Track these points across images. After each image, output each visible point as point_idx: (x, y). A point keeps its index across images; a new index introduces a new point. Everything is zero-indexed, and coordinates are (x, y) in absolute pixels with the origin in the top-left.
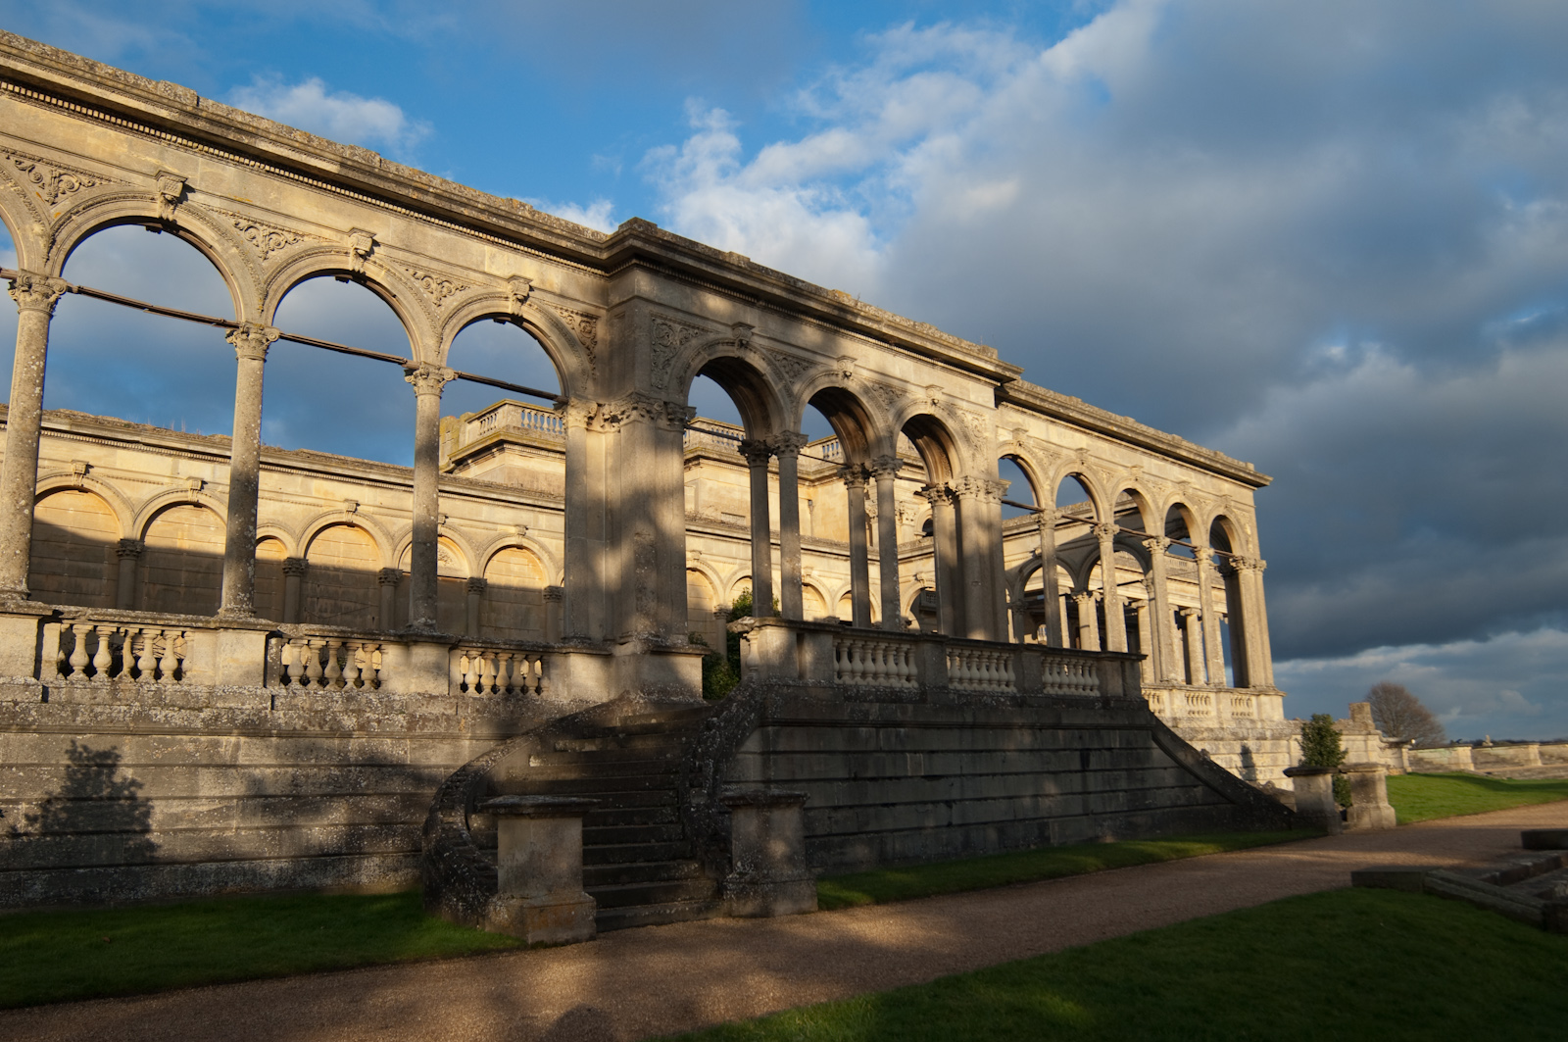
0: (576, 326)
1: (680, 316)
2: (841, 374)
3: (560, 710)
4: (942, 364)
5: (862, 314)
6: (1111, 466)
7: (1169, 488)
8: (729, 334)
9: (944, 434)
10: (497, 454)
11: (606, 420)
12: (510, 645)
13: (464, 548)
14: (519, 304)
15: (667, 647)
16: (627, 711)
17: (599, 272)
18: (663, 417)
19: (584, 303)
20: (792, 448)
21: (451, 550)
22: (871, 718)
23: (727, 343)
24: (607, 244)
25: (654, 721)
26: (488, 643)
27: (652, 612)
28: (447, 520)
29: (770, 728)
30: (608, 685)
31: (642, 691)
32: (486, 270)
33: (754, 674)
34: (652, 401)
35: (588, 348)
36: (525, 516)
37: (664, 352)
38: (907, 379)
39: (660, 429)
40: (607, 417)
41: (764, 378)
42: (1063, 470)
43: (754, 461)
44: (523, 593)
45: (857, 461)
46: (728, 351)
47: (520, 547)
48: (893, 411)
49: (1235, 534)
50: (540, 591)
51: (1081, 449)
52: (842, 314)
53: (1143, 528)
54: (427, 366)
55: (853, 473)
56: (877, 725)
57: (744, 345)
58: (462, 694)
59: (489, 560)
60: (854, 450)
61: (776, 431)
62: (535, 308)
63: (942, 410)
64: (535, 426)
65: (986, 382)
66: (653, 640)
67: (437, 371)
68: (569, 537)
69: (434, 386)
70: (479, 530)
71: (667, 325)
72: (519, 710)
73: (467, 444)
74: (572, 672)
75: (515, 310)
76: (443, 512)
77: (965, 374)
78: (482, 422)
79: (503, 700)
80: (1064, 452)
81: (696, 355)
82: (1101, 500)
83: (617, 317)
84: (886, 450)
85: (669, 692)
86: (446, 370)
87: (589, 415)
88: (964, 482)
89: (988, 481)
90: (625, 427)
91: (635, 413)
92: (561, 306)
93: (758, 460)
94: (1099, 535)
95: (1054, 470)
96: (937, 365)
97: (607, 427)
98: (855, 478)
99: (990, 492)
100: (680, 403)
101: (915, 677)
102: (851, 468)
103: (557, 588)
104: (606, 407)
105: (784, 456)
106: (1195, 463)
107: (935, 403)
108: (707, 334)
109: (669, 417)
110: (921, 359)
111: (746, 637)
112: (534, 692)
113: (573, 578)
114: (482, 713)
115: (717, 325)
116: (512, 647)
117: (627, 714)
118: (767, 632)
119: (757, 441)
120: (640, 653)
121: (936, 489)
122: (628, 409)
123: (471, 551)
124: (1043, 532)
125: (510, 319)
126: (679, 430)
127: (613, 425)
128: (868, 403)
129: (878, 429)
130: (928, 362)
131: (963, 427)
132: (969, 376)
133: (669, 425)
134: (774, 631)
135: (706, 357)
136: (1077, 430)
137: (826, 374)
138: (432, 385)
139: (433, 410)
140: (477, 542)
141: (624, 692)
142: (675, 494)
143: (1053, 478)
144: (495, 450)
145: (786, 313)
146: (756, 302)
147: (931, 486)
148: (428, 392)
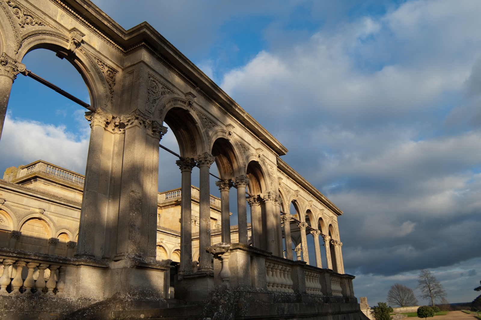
0: (105, 71)
1: (162, 80)
2: (227, 133)
4: (261, 141)
5: (239, 107)
6: (304, 199)
7: (319, 212)
8: (183, 97)
9: (260, 172)
10: (33, 182)
11: (116, 126)
13: (12, 216)
14: (75, 46)
15: (145, 264)
16: (119, 308)
17: (121, 49)
18: (150, 129)
19: (110, 61)
20: (208, 162)
21: (5, 217)
23: (183, 101)
24: (129, 32)
25: (142, 316)
27: (137, 241)
28: (5, 202)
30: (104, 288)
31: (129, 293)
32: (57, 20)
33: (227, 284)
34: (146, 117)
35: (110, 85)
36: (44, 205)
37: (153, 95)
38: (250, 144)
39: (148, 134)
40: (117, 124)
41: (197, 125)
42: (291, 198)
43: (185, 168)
44: (38, 241)
45: (227, 178)
46: (183, 106)
47: (40, 219)
48: (245, 157)
49: (333, 232)
50: (47, 240)
51: (297, 190)
52: (231, 104)
53: (311, 226)
55: (225, 184)
56: (287, 318)
57: (190, 104)
59: (24, 223)
60: (225, 173)
61: (199, 152)
62: (83, 53)
63: (261, 161)
64: (52, 173)
65: (274, 153)
66: (137, 259)
67: (14, 63)
68: (87, 190)
69: (10, 72)
70: (21, 209)
71: (155, 82)
72: (39, 306)
73: (20, 177)
74: (81, 278)
75: (72, 49)
76: (4, 198)
77: (268, 148)
78: (28, 169)
79: (27, 298)
80: (292, 191)
81: (169, 102)
82: (301, 212)
83: (128, 73)
84: (243, 173)
85: (145, 294)
86: (20, 65)
87: (107, 121)
88: (268, 195)
89: (276, 196)
90: (129, 130)
91: (136, 122)
92: (98, 58)
93: (187, 168)
94: (300, 227)
95: (289, 198)
96: (260, 141)
97: (117, 130)
98: (225, 186)
99: (277, 201)
100: (160, 123)
101: (292, 287)
102: (224, 181)
103: (55, 239)
104: (118, 118)
105: (204, 166)
106: (325, 203)
107: (259, 157)
108: (174, 94)
109: (154, 129)
110: (254, 136)
111: (220, 256)
112: (52, 292)
113: (87, 216)
114: (9, 309)
115: (178, 91)
116: (40, 259)
117: (119, 309)
118: (236, 254)
119: (187, 158)
120: (129, 267)
121: (253, 198)
122: (132, 119)
123: (15, 218)
124: (285, 223)
125: (67, 54)
126: (158, 137)
127: (120, 129)
128: (237, 150)
129: (240, 163)
130: (257, 138)
131: (268, 170)
132: (269, 149)
133: (152, 134)
134: (240, 253)
135: (173, 105)
136: (295, 183)
137: (221, 131)
138: (8, 70)
139: (6, 87)
140: (19, 214)
141: (116, 294)
142: (153, 173)
143: (289, 201)
144: (33, 180)
145: (208, 97)
146: (196, 86)
147: (251, 196)
148: (4, 74)
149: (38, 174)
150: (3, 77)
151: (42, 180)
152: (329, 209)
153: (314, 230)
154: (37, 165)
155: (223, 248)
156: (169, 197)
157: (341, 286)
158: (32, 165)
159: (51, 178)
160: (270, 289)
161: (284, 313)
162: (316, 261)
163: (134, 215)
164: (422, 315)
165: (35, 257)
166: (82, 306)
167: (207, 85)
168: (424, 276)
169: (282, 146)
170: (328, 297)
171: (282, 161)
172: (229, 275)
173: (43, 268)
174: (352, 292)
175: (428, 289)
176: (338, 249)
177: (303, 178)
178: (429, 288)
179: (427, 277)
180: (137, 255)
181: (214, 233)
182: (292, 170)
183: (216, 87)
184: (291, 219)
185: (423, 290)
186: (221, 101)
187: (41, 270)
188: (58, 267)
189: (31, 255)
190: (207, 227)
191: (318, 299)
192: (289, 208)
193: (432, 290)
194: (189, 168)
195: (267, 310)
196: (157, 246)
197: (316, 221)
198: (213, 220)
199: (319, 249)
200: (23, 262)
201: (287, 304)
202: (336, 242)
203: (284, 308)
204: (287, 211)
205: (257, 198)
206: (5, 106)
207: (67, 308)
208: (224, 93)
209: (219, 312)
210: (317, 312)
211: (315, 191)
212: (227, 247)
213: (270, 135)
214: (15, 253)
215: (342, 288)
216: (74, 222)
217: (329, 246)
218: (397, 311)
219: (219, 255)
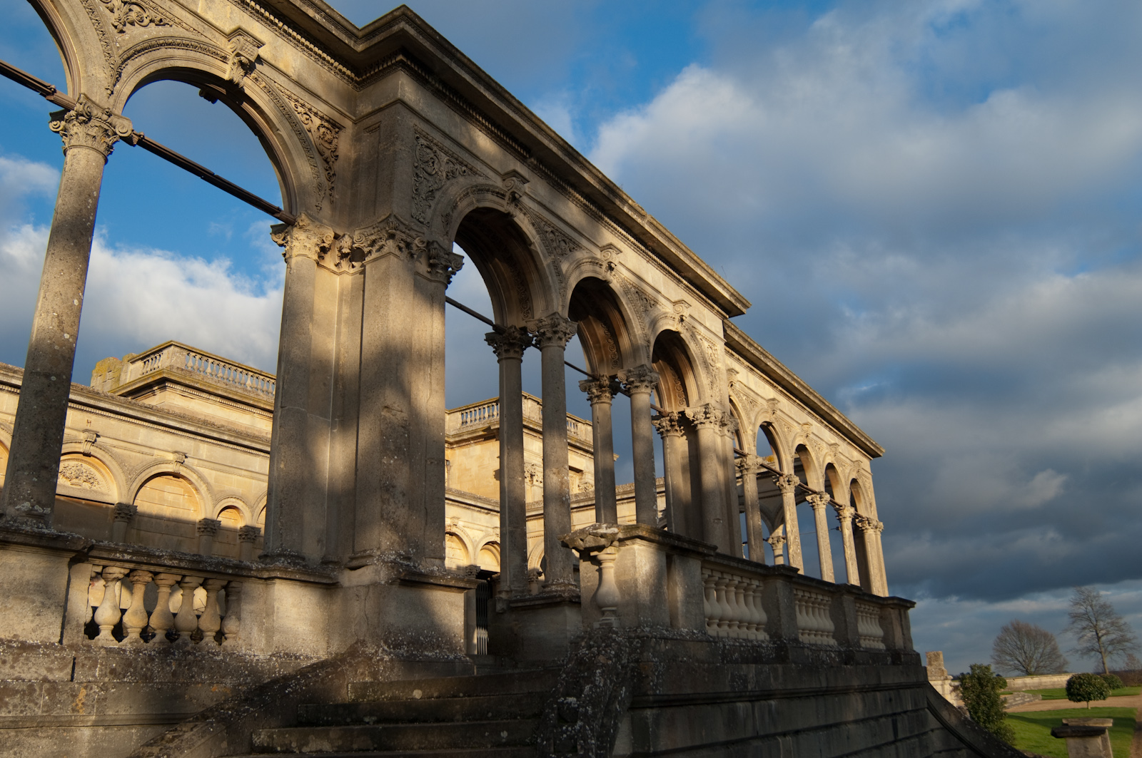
0: (314, 128)
1: (447, 143)
2: (605, 265)
3: (253, 670)
4: (686, 283)
5: (630, 202)
6: (790, 420)
7: (825, 449)
8: (498, 182)
9: (683, 357)
10: (158, 392)
11: (343, 256)
12: (181, 560)
13: (114, 470)
14: (241, 72)
15: (421, 574)
16: (362, 676)
17: (348, 72)
18: (423, 260)
19: (326, 102)
20: (560, 334)
21: (100, 472)
22: (750, 688)
23: (498, 193)
24: (367, 31)
25: (417, 694)
26: (143, 554)
27: (402, 522)
28: (98, 439)
29: (648, 713)
30: (328, 631)
31: (386, 642)
32: (199, 11)
33: (613, 619)
34: (413, 233)
35: (326, 161)
36: (185, 443)
37: (428, 181)
38: (660, 290)
39: (417, 273)
40: (346, 251)
41: (532, 247)
42: (760, 418)
43: (507, 351)
44: (175, 525)
45: (605, 372)
46: (497, 203)
47: (176, 475)
48: (647, 320)
49: (862, 497)
50: (194, 523)
51: (774, 399)
52: (611, 197)
53: (807, 484)
54: (89, 104)
55: (601, 386)
56: (754, 698)
57: (515, 200)
58: (88, 641)
59: (141, 486)
60: (601, 361)
61: (539, 312)
62: (261, 86)
63: (687, 329)
64: (198, 369)
65: (718, 311)
66: (402, 564)
67: (105, 117)
68: (282, 407)
69: (98, 138)
70: (134, 454)
71: (431, 149)
72: (186, 672)
73: (127, 381)
74: (275, 608)
75: (235, 79)
76: (94, 430)
77: (703, 299)
78: (145, 362)
79: (159, 653)
80: (760, 400)
81: (464, 196)
82: (784, 452)
83: (367, 130)
84: (643, 360)
85: (422, 643)
86: (120, 120)
87: (322, 245)
88: (704, 410)
89: (724, 413)
90: (373, 264)
91: (390, 245)
92: (296, 98)
93: (512, 352)
94: (782, 485)
95: (753, 418)
96: (682, 282)
97: (345, 265)
98: (602, 392)
99: (726, 425)
100: (446, 247)
101: (764, 626)
102: (598, 380)
103: (213, 521)
104: (346, 236)
105: (550, 344)
106: (841, 428)
107: (682, 320)
108: (477, 176)
109: (431, 261)
110: (669, 272)
111: (596, 556)
112: (213, 640)
113: (285, 466)
114: (121, 676)
115: (484, 167)
116: (182, 564)
117: (363, 679)
118: (634, 549)
119: (511, 327)
120: (383, 582)
121: (669, 418)
122: (381, 238)
123: (122, 475)
124: (746, 477)
125: (224, 91)
126: (442, 280)
127: (353, 263)
128: (627, 304)
129: (635, 336)
130: (674, 276)
131: (702, 352)
132: (706, 302)
133: (428, 272)
134: (643, 547)
135: (475, 202)
136: (768, 381)
137: (591, 262)
138: (94, 135)
139: (91, 172)
140: (130, 466)
141: (356, 643)
142: (433, 364)
143: (754, 425)
144: (156, 388)
145: (556, 181)
146: (528, 156)
147: (664, 414)
148: (85, 144)
149: (167, 373)
150: (84, 151)
151: (178, 387)
152: (851, 442)
153: (814, 492)
154: (165, 352)
155: (602, 536)
156: (469, 420)
157: (881, 626)
158: (154, 353)
159: (197, 383)
160: (713, 631)
161: (747, 687)
162: (820, 567)
163: (392, 461)
164: (1079, 695)
165: (171, 560)
166: (279, 671)
167: (555, 153)
168: (1085, 602)
169: (735, 293)
170: (852, 651)
171: (737, 330)
172: (616, 599)
173: (190, 585)
174: (907, 639)
175: (1094, 633)
176: (873, 538)
177: (787, 370)
178: (1096, 632)
179: (1091, 606)
180: (402, 555)
181: (577, 502)
182: (762, 350)
183: (576, 155)
184: (758, 468)
185: (1080, 635)
186: (587, 190)
187: (187, 591)
188: (225, 583)
189: (163, 556)
190: (561, 487)
191: (827, 656)
192: (755, 442)
193: (1102, 636)
194: (515, 352)
195: (706, 679)
196: (447, 533)
197: (819, 472)
198: (573, 472)
199: (828, 538)
200: (147, 573)
201: (754, 665)
202: (867, 522)
203: (746, 676)
204: (749, 449)
205: (677, 418)
206: (91, 218)
207: (246, 675)
208: (594, 171)
209: (596, 685)
210: (824, 685)
211: (816, 401)
212: (611, 534)
213: (706, 268)
214: (129, 553)
215: (884, 630)
216: (254, 481)
217: (851, 530)
218: (1017, 686)
219: (593, 554)
